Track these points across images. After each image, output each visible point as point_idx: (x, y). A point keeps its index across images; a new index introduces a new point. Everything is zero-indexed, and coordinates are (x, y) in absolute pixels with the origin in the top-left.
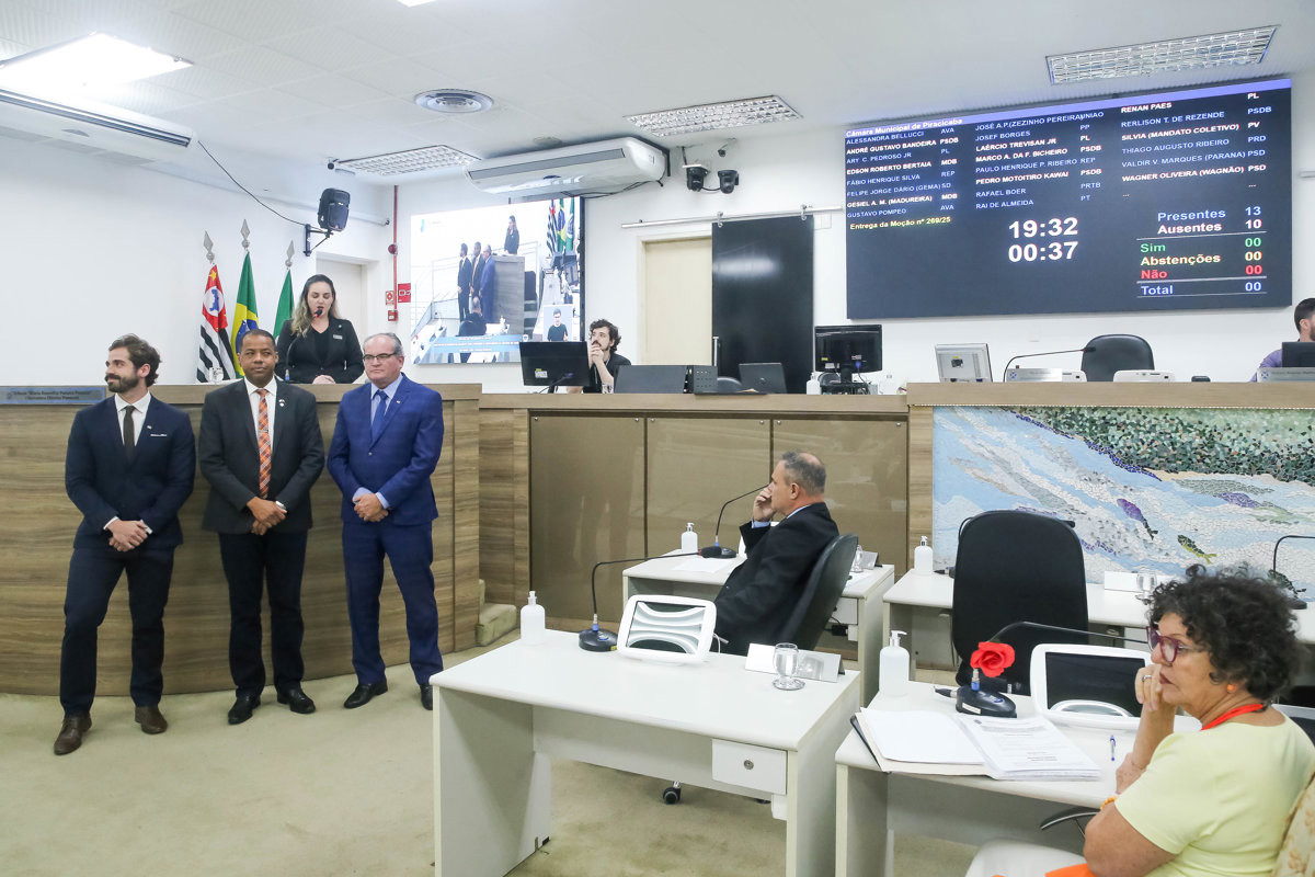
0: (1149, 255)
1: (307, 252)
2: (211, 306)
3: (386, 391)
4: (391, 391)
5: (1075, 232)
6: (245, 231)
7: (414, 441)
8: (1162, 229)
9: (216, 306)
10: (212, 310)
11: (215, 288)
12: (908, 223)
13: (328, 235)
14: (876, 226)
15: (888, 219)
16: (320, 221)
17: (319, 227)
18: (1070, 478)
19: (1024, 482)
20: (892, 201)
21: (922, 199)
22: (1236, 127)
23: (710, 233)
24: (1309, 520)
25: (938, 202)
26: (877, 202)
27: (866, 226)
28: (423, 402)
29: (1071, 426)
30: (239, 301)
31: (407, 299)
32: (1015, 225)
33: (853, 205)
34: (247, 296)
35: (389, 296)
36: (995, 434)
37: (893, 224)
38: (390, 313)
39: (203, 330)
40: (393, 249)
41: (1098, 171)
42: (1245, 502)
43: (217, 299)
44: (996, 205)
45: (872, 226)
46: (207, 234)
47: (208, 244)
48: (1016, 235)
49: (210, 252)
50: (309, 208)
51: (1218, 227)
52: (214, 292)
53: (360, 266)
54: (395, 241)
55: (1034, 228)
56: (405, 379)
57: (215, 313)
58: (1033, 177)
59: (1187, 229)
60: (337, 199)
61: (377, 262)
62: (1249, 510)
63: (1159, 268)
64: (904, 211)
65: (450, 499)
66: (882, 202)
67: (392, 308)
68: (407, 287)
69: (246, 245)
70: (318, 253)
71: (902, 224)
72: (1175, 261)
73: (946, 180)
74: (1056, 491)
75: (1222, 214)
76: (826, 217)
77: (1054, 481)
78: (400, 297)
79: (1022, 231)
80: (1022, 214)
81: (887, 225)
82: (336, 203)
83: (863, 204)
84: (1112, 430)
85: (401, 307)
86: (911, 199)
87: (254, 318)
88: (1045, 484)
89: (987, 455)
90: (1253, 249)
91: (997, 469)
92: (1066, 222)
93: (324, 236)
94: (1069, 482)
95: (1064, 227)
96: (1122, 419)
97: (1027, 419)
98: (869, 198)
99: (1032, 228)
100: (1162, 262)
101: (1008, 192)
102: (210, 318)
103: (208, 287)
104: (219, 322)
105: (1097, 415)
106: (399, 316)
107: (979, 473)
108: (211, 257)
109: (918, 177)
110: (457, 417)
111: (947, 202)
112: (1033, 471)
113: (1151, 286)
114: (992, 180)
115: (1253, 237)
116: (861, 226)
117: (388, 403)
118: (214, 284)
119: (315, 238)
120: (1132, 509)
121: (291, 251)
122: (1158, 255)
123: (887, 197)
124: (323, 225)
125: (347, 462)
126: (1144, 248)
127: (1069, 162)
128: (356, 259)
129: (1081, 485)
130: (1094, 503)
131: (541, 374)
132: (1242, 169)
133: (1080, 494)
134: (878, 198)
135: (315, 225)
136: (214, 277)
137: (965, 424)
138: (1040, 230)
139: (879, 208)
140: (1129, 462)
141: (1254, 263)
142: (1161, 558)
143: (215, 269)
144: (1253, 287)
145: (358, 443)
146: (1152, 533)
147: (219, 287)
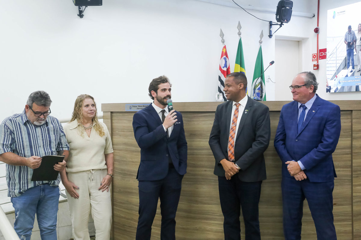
1: (270, 36)
2: (223, 66)
3: (306, 105)
4: (309, 105)
6: (239, 27)
7: (322, 134)
9: (226, 66)
10: (223, 67)
11: (225, 56)
13: (281, 25)
16: (277, 19)
17: (276, 21)
28: (329, 111)
30: (237, 63)
31: (324, 57)
34: (240, 60)
35: (314, 56)
38: (314, 66)
39: (220, 77)
40: (317, 30)
43: (226, 62)
46: (221, 30)
47: (222, 35)
49: (223, 39)
50: (271, 12)
52: (225, 59)
53: (299, 41)
54: (318, 26)
56: (318, 97)
57: (225, 69)
60: (285, 5)
61: (308, 38)
65: (350, 169)
67: (315, 63)
68: (325, 50)
69: (240, 34)
70: (276, 36)
78: (320, 57)
82: (285, 7)
85: (321, 62)
87: (243, 71)
93: (279, 26)
102: (223, 72)
103: (222, 56)
104: (227, 73)
106: (320, 67)
108: (223, 42)
110: (354, 121)
117: (307, 111)
118: (225, 54)
119: (274, 28)
121: (262, 36)
124: (278, 20)
125: (284, 144)
128: (296, 38)
135: (274, 21)
136: (225, 51)
143: (225, 47)
145: (291, 133)
147: (227, 56)
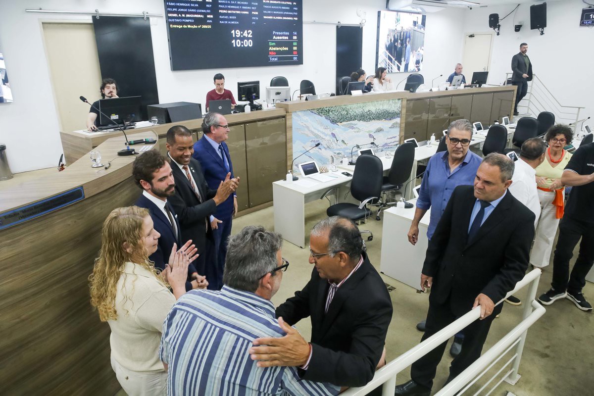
0: (271, 46)
5: (251, 36)
8: (274, 37)
12: (195, 27)
14: (182, 27)
15: (187, 24)
18: (321, 129)
19: (312, 132)
20: (188, 16)
21: (199, 16)
22: (291, 3)
23: (91, 21)
24: (363, 130)
25: (206, 19)
26: (181, 15)
27: (178, 26)
29: (322, 113)
32: (233, 32)
33: (170, 15)
36: (306, 118)
37: (189, 26)
41: (257, 13)
42: (353, 128)
44: (226, 22)
45: (180, 27)
48: (234, 36)
51: (287, 38)
55: (239, 34)
58: (238, 12)
59: (280, 38)
62: (353, 130)
63: (274, 51)
64: (193, 21)
66: (183, 15)
71: (192, 27)
72: (278, 49)
73: (208, 8)
74: (319, 133)
75: (288, 34)
76: (155, 18)
77: (318, 131)
79: (235, 34)
80: (235, 27)
81: (186, 27)
83: (175, 15)
84: (330, 112)
86: (196, 16)
88: (316, 132)
89: (304, 126)
90: (295, 46)
91: (306, 129)
92: (249, 32)
94: (321, 130)
95: (248, 34)
96: (332, 109)
97: (313, 112)
98: (177, 13)
99: (238, 33)
100: (275, 49)
101: (230, 17)
105: (327, 109)
107: (302, 132)
109: (197, 5)
111: (210, 19)
112: (314, 128)
113: (273, 57)
114: (225, 11)
115: (295, 42)
116: (175, 26)
120: (333, 135)
122: (274, 46)
123: (186, 13)
126: (271, 44)
127: (248, 8)
129: (324, 131)
130: (326, 135)
131: (114, 117)
132: (292, 19)
133: (323, 133)
134: (182, 13)
137: (299, 116)
138: (241, 34)
139: (182, 18)
140: (334, 122)
141: (295, 50)
142: (339, 147)
144: (295, 59)
146: (337, 141)
